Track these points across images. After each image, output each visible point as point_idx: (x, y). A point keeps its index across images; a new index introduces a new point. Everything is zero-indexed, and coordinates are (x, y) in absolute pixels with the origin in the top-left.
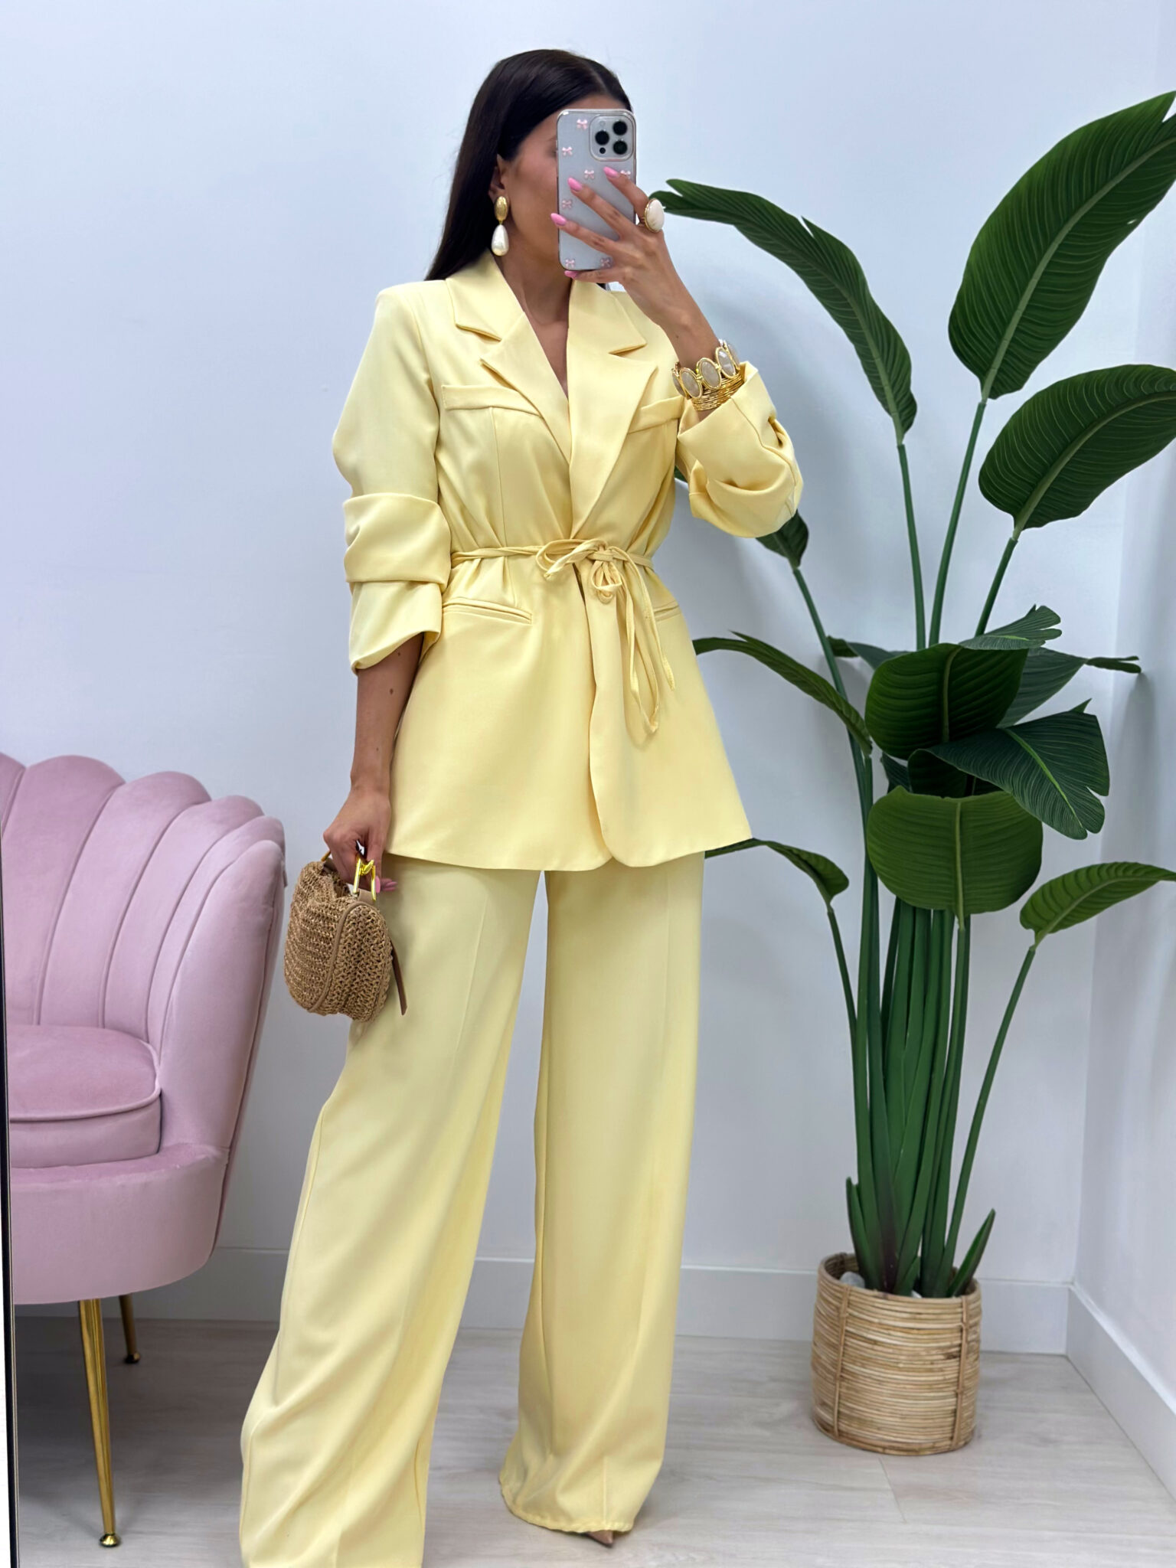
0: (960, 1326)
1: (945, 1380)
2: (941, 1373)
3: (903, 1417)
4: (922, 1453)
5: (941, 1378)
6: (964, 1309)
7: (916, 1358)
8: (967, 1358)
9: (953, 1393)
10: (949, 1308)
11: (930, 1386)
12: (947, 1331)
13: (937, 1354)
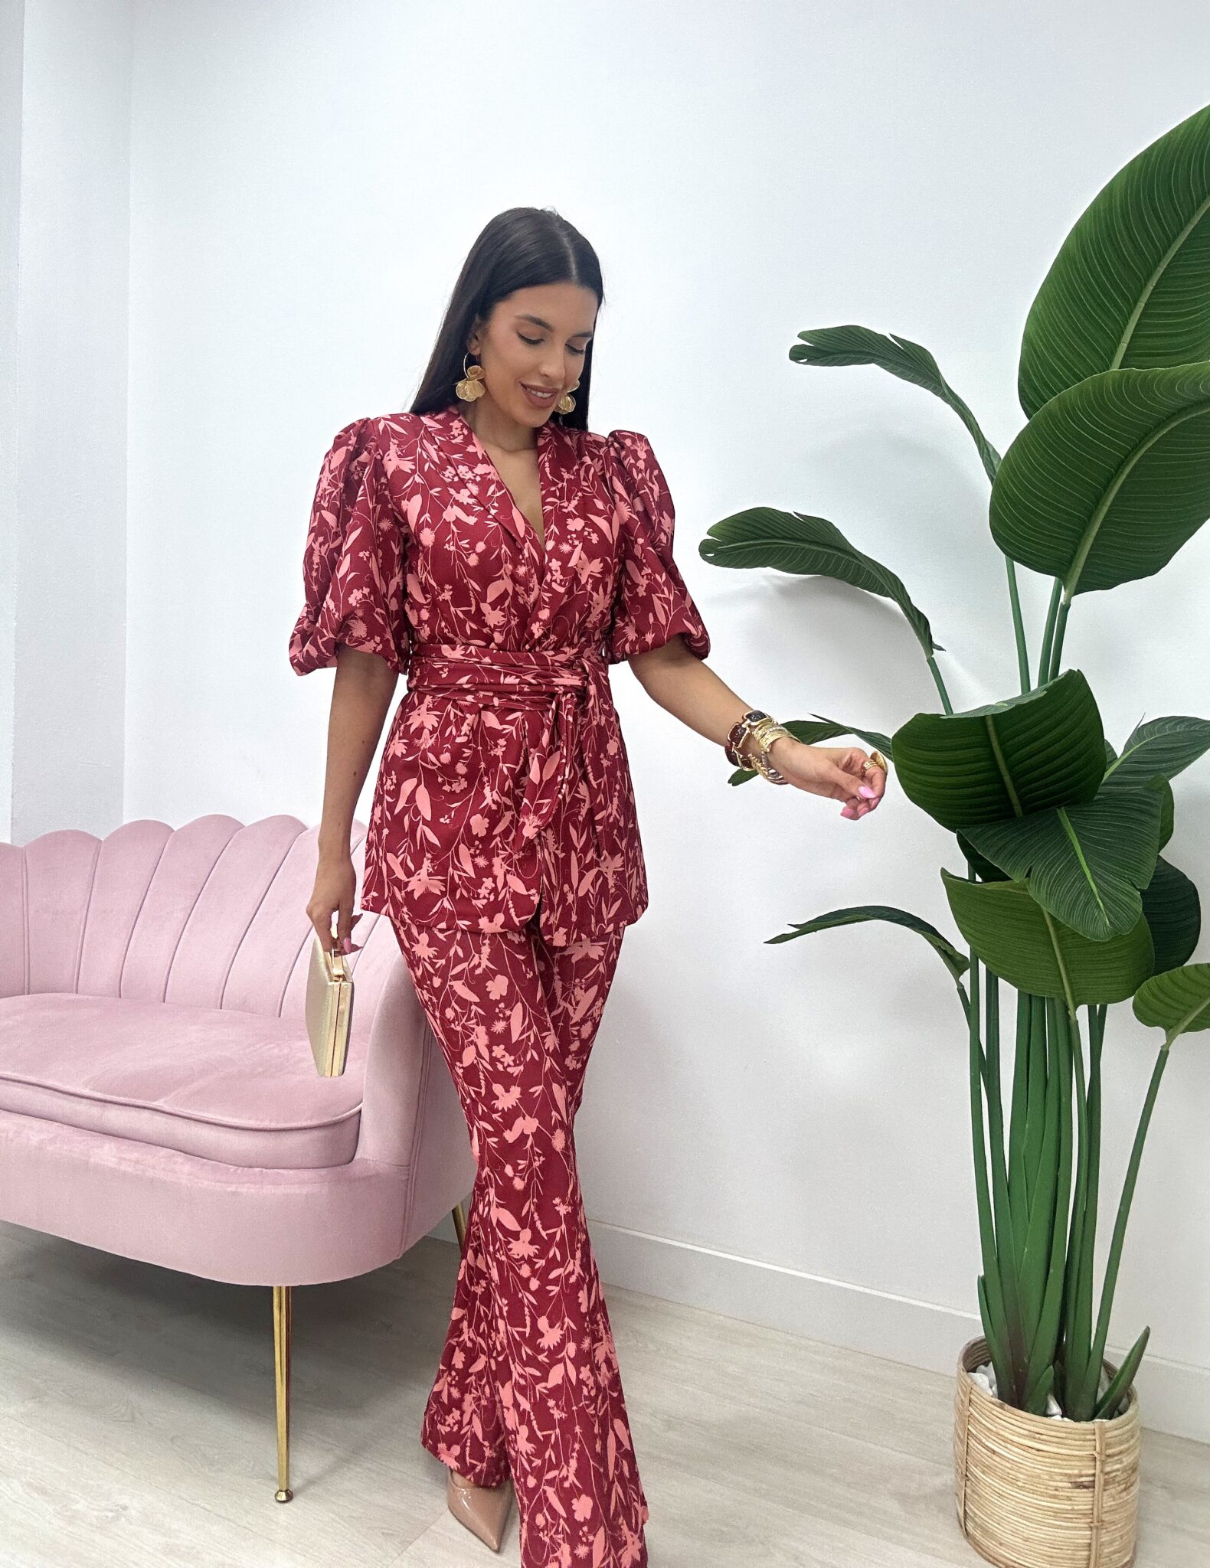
0: (1093, 1455)
1: (1073, 1510)
2: (1070, 1502)
3: (1024, 1539)
5: (1070, 1508)
6: (1097, 1437)
7: (1038, 1481)
8: (1105, 1490)
9: (1087, 1526)
10: (1076, 1434)
11: (1056, 1514)
12: (1078, 1458)
13: (1061, 1481)
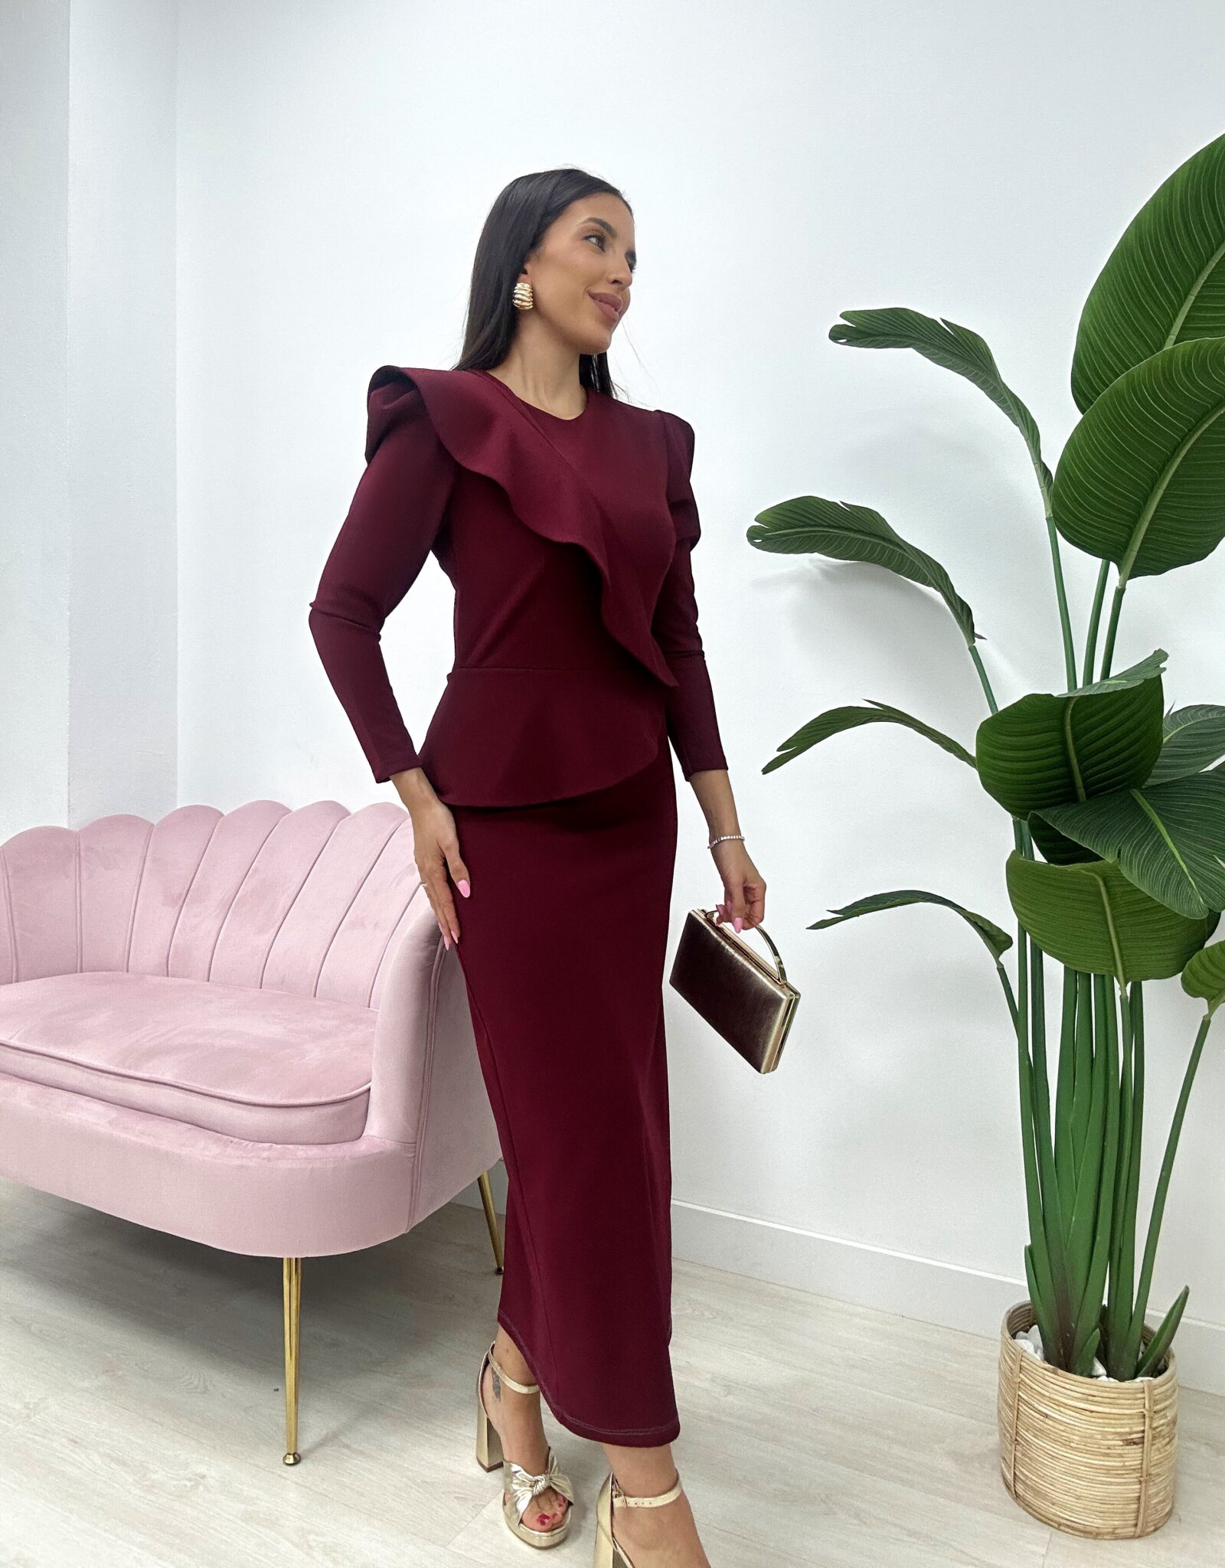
0: (1142, 1412)
1: (1124, 1466)
2: (1120, 1459)
3: (1078, 1498)
4: (1100, 1537)
5: (1122, 1464)
6: (1146, 1395)
7: (1089, 1440)
8: (1152, 1445)
9: (1135, 1480)
10: (1129, 1393)
11: (1108, 1471)
12: (1129, 1417)
13: (1113, 1440)
